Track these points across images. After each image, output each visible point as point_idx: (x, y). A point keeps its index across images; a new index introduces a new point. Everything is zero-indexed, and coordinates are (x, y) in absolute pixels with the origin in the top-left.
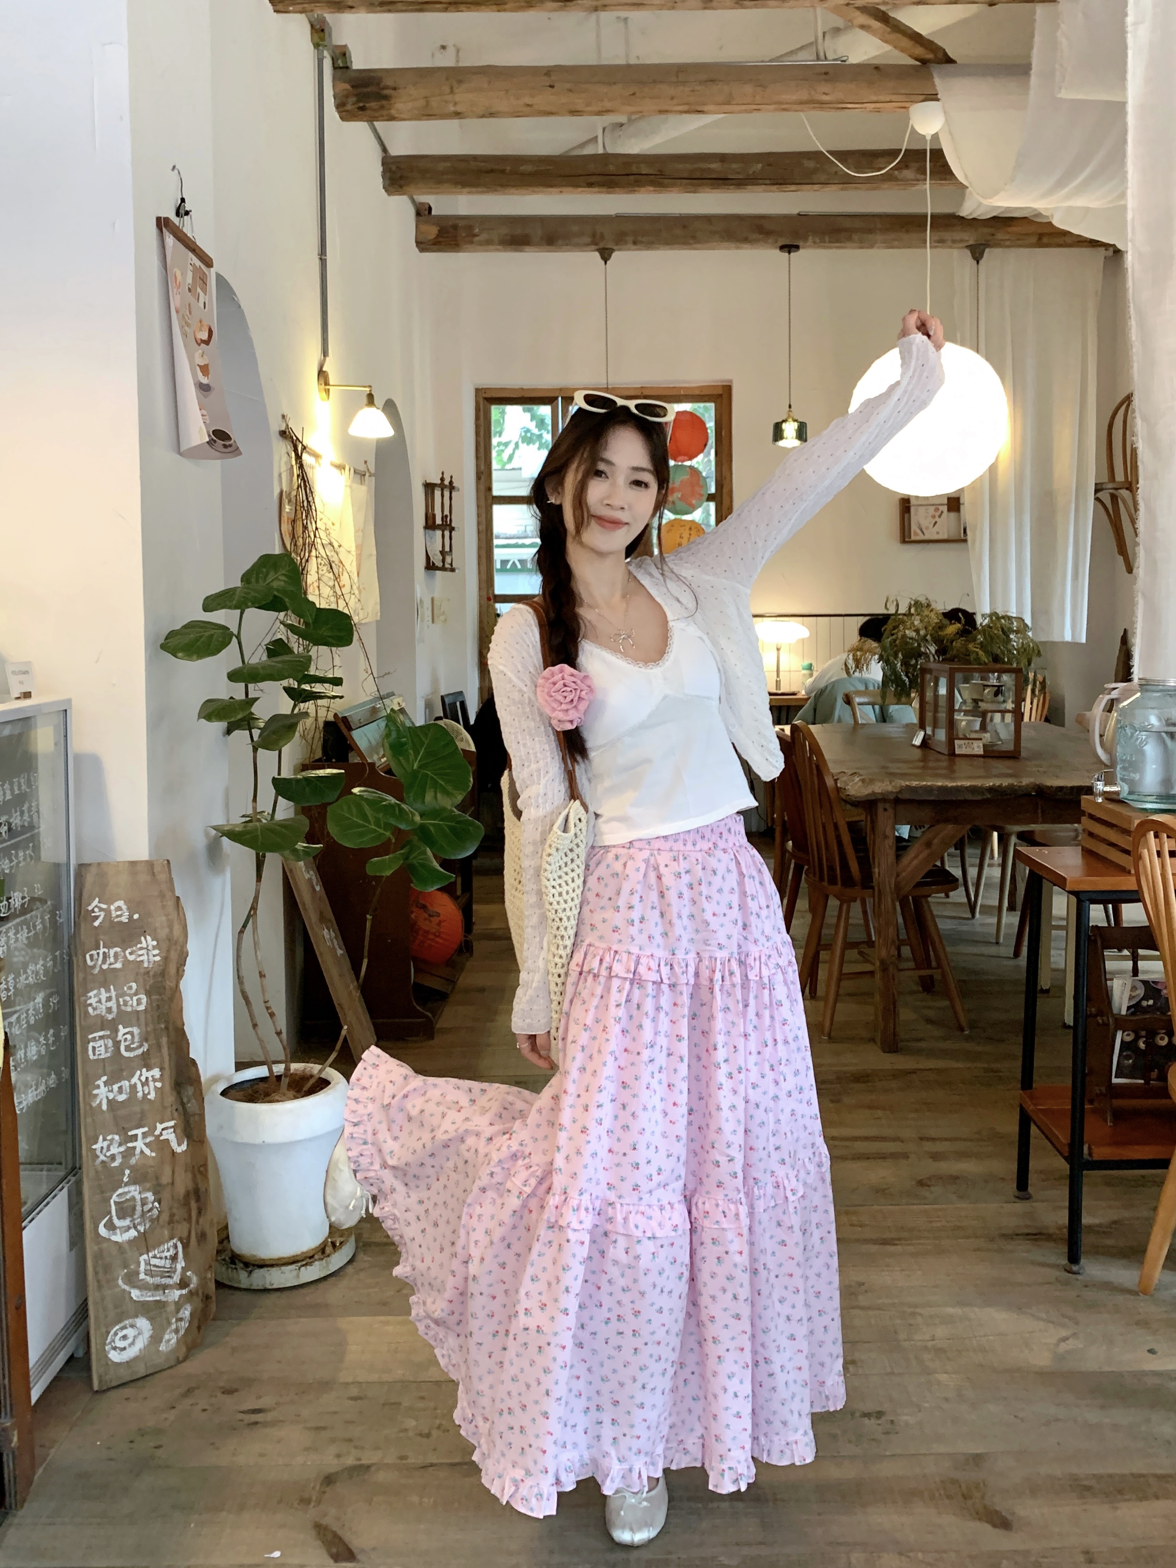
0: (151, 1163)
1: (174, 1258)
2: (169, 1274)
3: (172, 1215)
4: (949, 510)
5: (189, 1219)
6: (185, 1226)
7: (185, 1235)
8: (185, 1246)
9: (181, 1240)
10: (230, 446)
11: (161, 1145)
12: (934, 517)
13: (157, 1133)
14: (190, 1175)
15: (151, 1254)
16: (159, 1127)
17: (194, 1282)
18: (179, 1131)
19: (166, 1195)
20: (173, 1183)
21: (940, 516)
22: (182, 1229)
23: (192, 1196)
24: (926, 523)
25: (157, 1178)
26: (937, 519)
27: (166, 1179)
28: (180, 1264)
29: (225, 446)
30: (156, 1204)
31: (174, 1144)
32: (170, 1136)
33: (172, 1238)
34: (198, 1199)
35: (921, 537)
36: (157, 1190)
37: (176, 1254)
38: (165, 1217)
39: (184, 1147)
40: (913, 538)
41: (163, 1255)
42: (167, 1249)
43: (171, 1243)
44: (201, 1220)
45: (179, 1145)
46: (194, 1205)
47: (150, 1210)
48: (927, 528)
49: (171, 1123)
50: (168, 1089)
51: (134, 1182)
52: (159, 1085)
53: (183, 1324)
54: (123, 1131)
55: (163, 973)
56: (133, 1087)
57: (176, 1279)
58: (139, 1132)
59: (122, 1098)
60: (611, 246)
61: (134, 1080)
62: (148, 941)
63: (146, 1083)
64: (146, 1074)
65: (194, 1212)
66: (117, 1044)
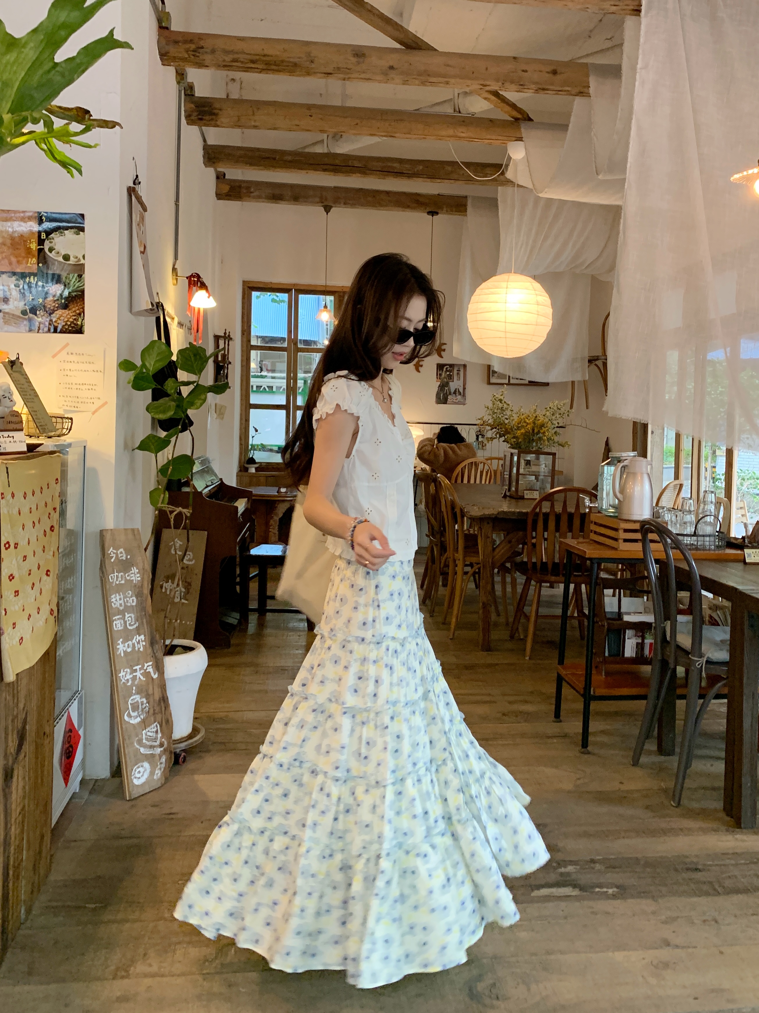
0: (144, 684)
3: (154, 710)
5: (161, 713)
6: (160, 716)
7: (160, 721)
8: (161, 726)
9: (159, 723)
11: (147, 674)
13: (145, 668)
15: (147, 730)
16: (146, 665)
17: (166, 744)
18: (154, 668)
19: (151, 700)
20: (153, 694)
25: (147, 691)
27: (150, 692)
28: (160, 735)
30: (148, 705)
33: (155, 722)
34: (164, 702)
36: (147, 696)
37: (157, 730)
38: (151, 711)
39: (156, 676)
41: (152, 730)
42: (153, 727)
43: (155, 725)
44: (167, 713)
45: (154, 674)
46: (162, 705)
47: (145, 708)
49: (151, 663)
50: (148, 645)
51: (137, 693)
52: (144, 643)
53: (163, 765)
54: (131, 667)
55: (142, 586)
56: (134, 645)
57: (158, 743)
58: (138, 667)
59: (129, 650)
60: (331, 204)
61: (134, 641)
62: (135, 570)
63: (139, 643)
64: (138, 638)
65: (163, 709)
66: (125, 623)
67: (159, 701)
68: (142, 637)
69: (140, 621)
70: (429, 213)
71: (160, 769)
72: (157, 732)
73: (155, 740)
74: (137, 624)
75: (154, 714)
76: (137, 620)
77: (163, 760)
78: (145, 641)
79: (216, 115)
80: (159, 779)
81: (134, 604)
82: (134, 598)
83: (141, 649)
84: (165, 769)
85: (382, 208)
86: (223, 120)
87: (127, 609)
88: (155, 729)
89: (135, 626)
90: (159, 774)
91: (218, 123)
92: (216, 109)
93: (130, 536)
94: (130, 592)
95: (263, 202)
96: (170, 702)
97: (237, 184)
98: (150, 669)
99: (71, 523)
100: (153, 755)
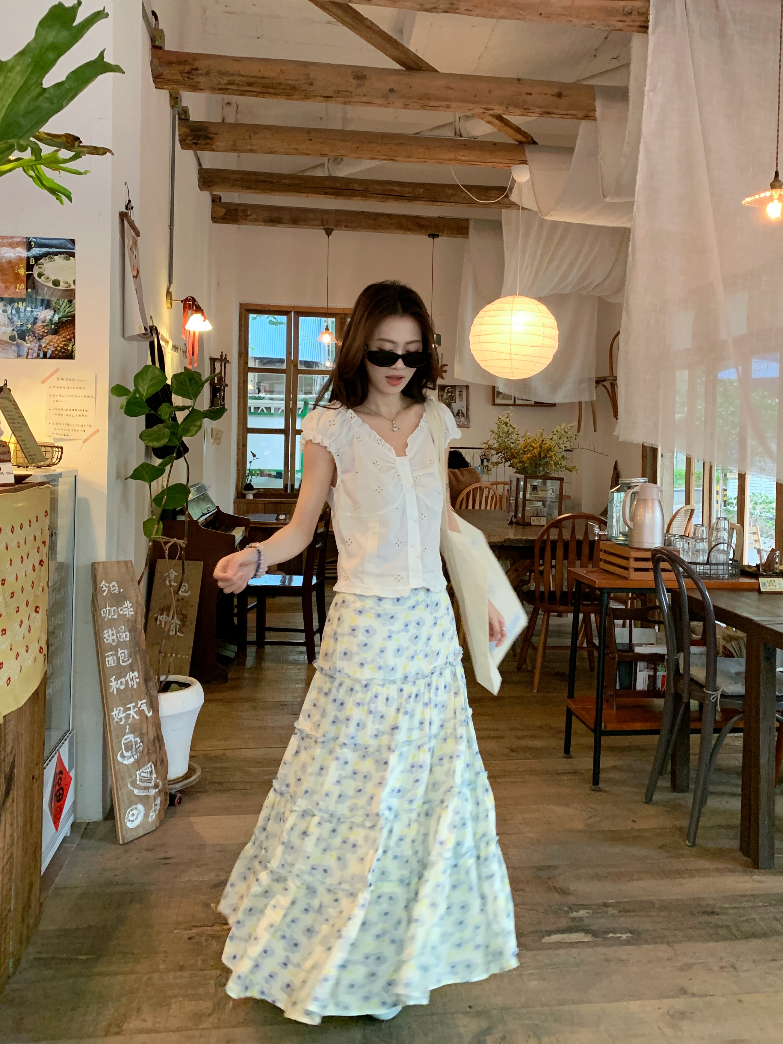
0: (137, 722)
3: (149, 750)
5: (156, 752)
6: (155, 756)
7: (155, 761)
8: (155, 766)
9: (153, 763)
11: (140, 712)
13: (139, 706)
14: (154, 729)
15: (141, 771)
16: (140, 703)
17: (161, 785)
18: (148, 705)
19: (146, 739)
20: (147, 733)
23: (156, 740)
25: (141, 730)
27: (145, 731)
28: (154, 776)
30: (142, 744)
33: (149, 762)
34: (158, 742)
36: (141, 736)
37: (152, 770)
38: (146, 750)
39: (150, 714)
41: (146, 770)
42: (148, 767)
44: (161, 751)
45: (148, 712)
46: (157, 745)
47: (139, 747)
49: (145, 701)
50: (142, 682)
51: (131, 732)
52: (138, 680)
53: (158, 808)
54: (124, 705)
55: (136, 620)
56: (127, 681)
57: (153, 784)
58: (131, 705)
59: (122, 687)
60: (331, 227)
61: (127, 678)
62: (128, 604)
63: (132, 680)
64: (132, 675)
65: (158, 748)
66: (118, 659)
67: (154, 739)
68: (136, 674)
69: (133, 657)
70: (429, 236)
71: (155, 811)
72: (151, 772)
73: (149, 781)
74: (130, 661)
75: (148, 753)
76: (130, 656)
77: (158, 801)
78: (138, 678)
79: (211, 139)
80: (153, 822)
81: (128, 639)
82: (127, 633)
83: (135, 687)
84: (160, 810)
85: (383, 231)
86: (219, 144)
87: (120, 645)
88: (150, 769)
89: (128, 663)
90: (154, 817)
91: (214, 147)
92: (212, 133)
93: (123, 569)
94: (123, 627)
95: (261, 225)
96: (165, 740)
97: (233, 207)
98: (144, 707)
99: (62, 556)
100: (147, 797)
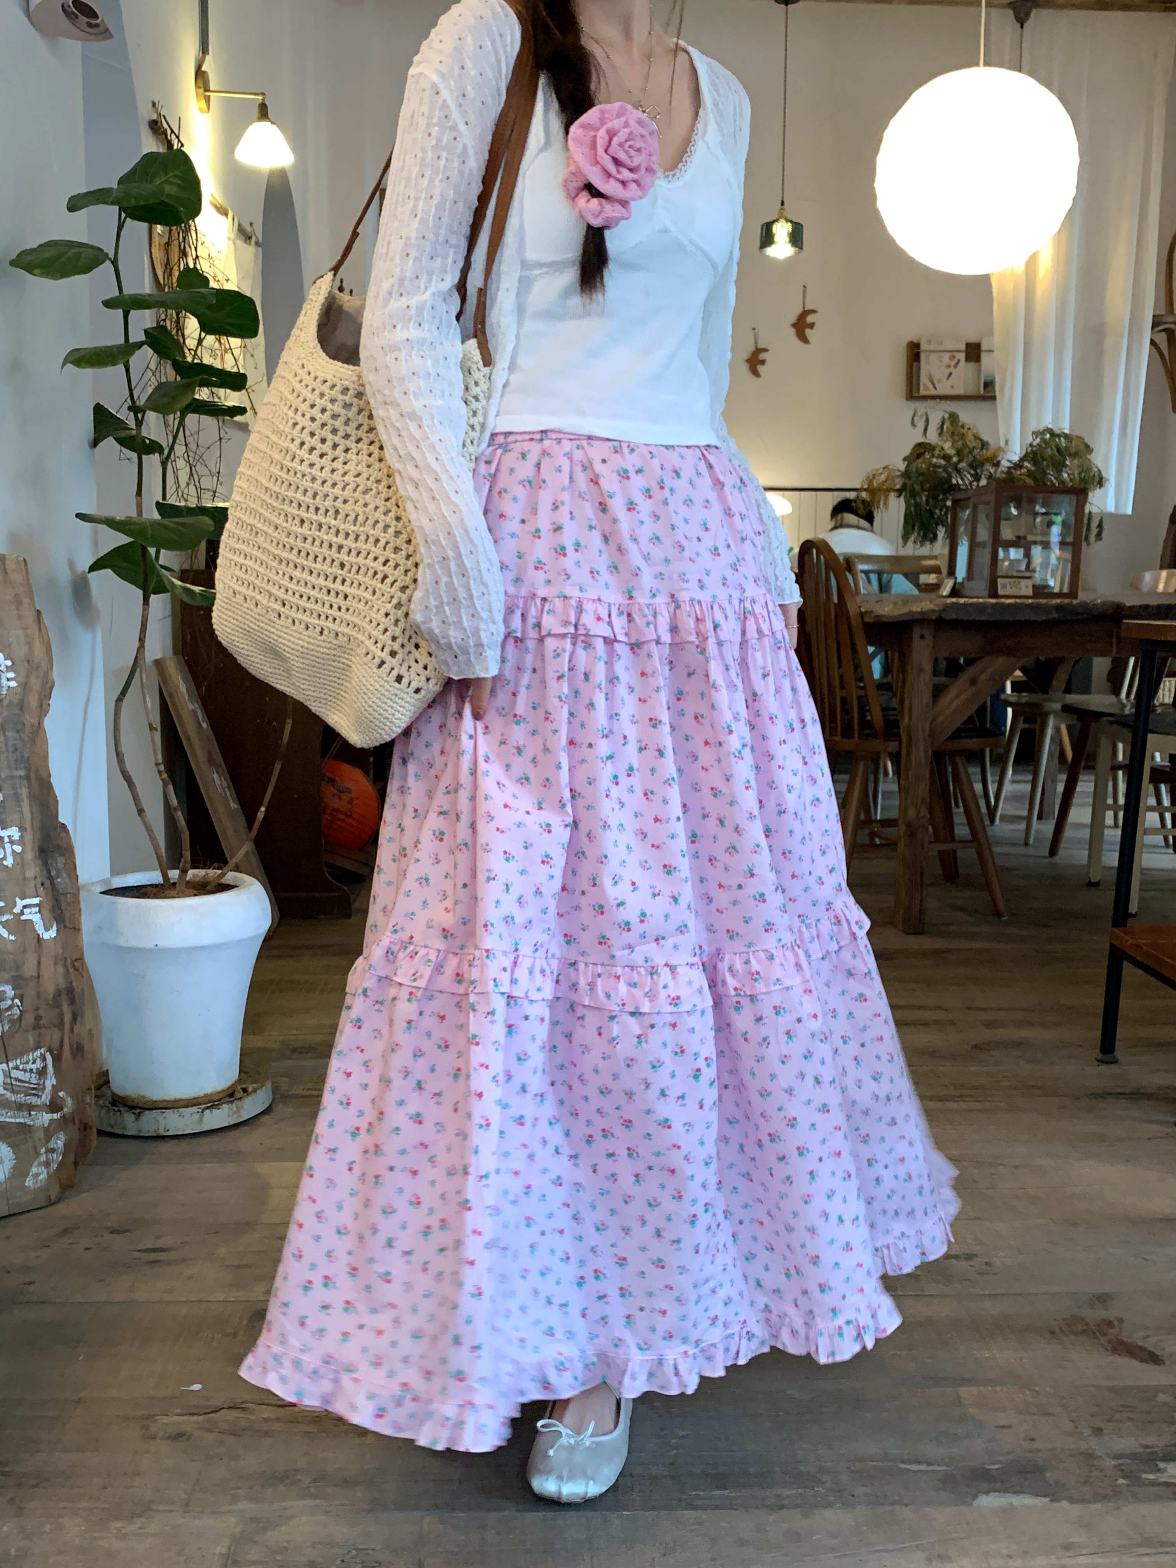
0: (10, 947)
1: (42, 1072)
2: (37, 1091)
3: (38, 1018)
4: (968, 359)
5: (61, 1026)
6: (56, 1034)
7: (56, 1044)
8: (57, 1059)
9: (50, 1050)
10: (97, 26)
11: (21, 927)
12: (949, 366)
13: (17, 910)
14: (61, 969)
15: (11, 1065)
16: (20, 903)
17: (69, 1105)
18: (45, 911)
19: (30, 992)
20: (39, 977)
21: (956, 366)
22: (53, 1036)
23: (64, 997)
24: (939, 374)
25: (17, 968)
26: (952, 369)
27: (29, 970)
28: (50, 1082)
29: (90, 25)
30: (17, 1001)
31: (39, 928)
32: (33, 916)
33: (38, 1047)
34: (72, 1001)
35: (933, 392)
36: (18, 983)
37: (45, 1068)
38: (29, 1018)
39: (53, 933)
40: (923, 392)
41: (31, 1066)
42: (34, 1060)
43: (38, 1053)
44: (77, 1028)
45: (47, 929)
46: (66, 1008)
47: (10, 1008)
48: (939, 381)
49: (36, 901)
50: (29, 856)
52: (18, 849)
53: (57, 1158)
55: (21, 704)
57: (45, 1098)
67: (57, 995)
68: (13, 830)
69: (8, 790)
71: (47, 1164)
75: (37, 1026)
77: (57, 1143)
78: (19, 840)
80: (40, 1188)
83: (9, 863)
84: (61, 1163)
88: (39, 1064)
90: (43, 1176)
100: (25, 1129)
